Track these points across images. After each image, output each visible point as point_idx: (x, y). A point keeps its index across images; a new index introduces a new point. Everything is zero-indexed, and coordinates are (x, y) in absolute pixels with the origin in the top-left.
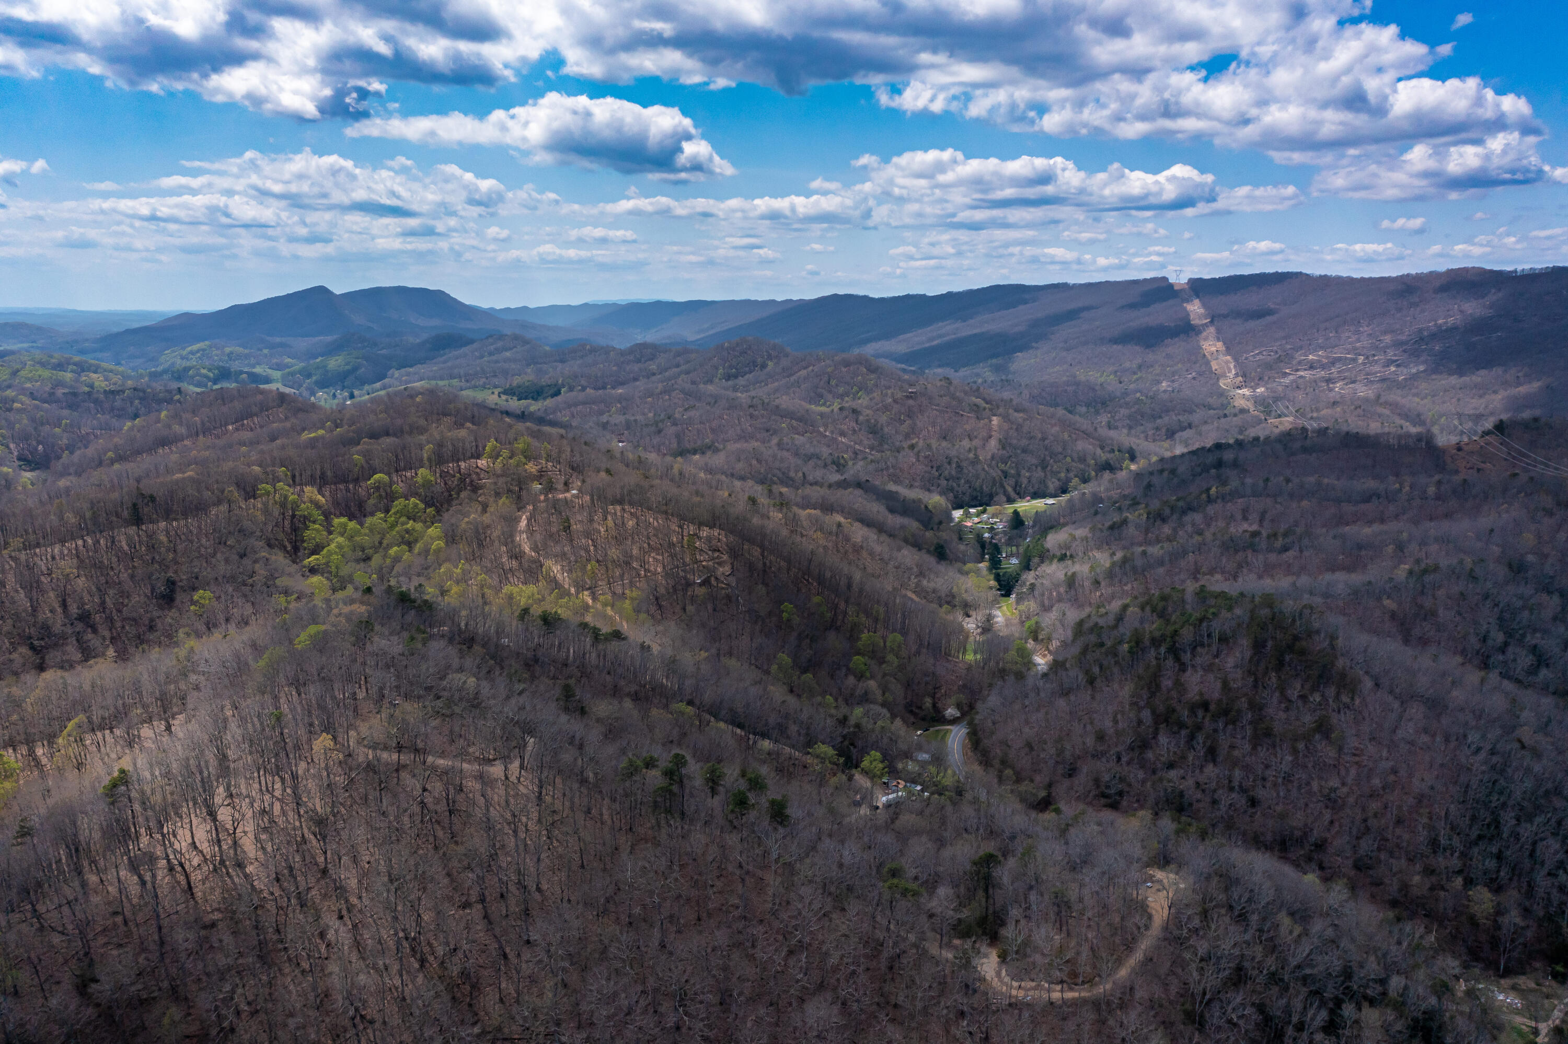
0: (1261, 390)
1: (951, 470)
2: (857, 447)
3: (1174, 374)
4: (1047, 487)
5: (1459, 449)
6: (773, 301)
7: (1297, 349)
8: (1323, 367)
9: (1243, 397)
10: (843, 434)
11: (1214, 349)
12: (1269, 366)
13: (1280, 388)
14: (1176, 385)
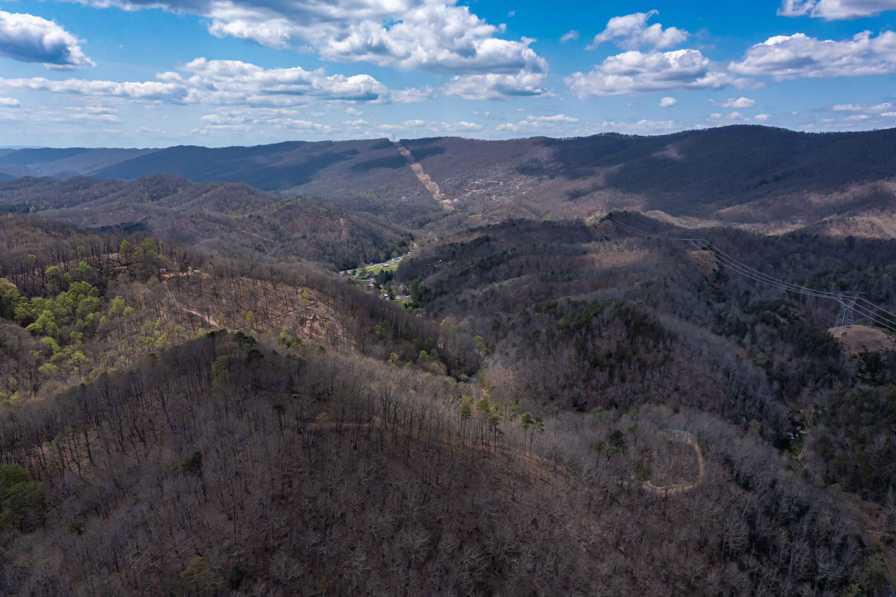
0: (455, 200)
1: (329, 250)
2: (265, 239)
3: (407, 192)
4: (380, 257)
5: (596, 227)
6: (135, 150)
7: (469, 177)
8: (484, 187)
9: (447, 204)
10: (254, 231)
11: (425, 178)
12: (457, 187)
13: (466, 199)
14: (410, 198)
